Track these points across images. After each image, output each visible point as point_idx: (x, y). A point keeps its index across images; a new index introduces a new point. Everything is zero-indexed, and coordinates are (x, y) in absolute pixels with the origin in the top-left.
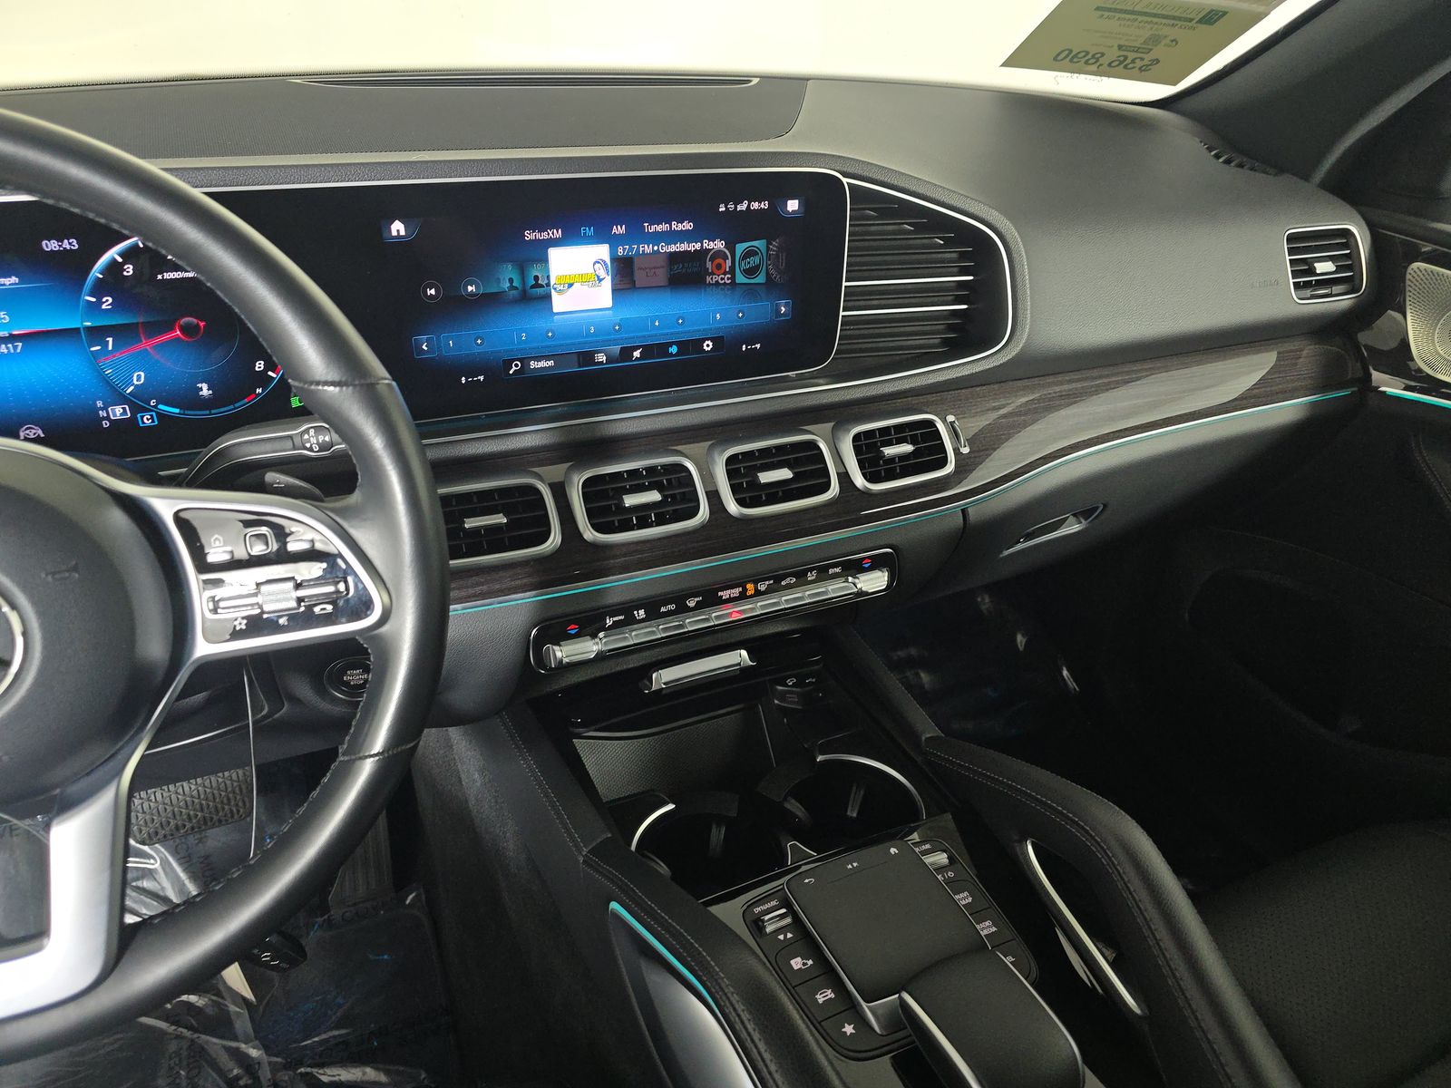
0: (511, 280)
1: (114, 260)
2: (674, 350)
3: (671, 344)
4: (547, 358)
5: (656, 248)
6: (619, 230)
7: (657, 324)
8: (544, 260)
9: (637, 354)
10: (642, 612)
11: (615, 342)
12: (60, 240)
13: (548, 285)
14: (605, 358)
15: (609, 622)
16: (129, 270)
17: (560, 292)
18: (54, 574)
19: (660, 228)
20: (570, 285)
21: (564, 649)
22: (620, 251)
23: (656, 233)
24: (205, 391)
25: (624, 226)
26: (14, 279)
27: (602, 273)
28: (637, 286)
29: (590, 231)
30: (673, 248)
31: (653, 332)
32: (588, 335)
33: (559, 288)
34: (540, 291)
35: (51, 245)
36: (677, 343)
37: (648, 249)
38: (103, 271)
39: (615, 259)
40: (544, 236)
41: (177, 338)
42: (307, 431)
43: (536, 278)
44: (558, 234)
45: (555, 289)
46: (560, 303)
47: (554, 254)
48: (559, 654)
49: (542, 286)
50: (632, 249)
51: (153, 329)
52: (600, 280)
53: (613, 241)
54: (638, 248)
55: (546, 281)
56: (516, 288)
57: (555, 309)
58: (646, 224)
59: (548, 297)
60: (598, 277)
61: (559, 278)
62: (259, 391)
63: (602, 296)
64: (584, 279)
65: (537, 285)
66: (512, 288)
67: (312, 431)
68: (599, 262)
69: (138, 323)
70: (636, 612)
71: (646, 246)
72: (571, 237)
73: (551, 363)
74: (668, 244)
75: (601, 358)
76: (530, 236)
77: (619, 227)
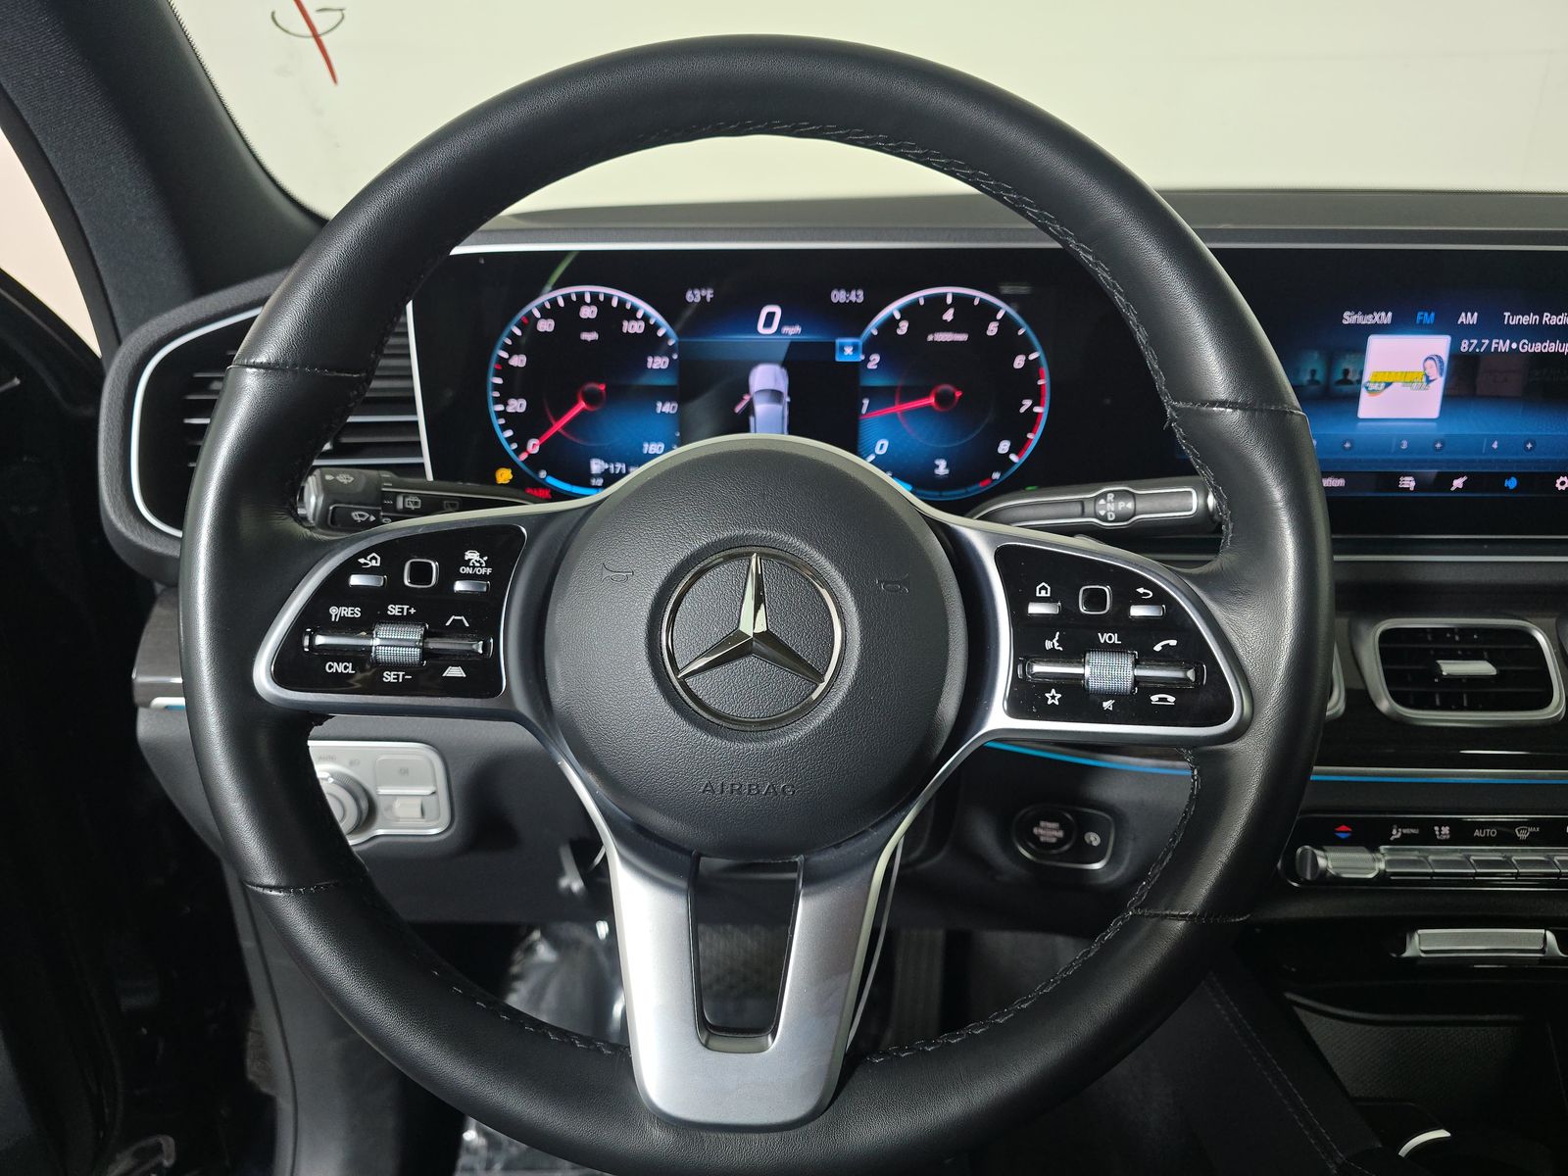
0: (1313, 372)
1: (892, 317)
2: (1512, 483)
3: (1509, 476)
4: (1337, 475)
5: (1514, 346)
6: (1469, 318)
7: (1495, 446)
8: (1361, 350)
9: (1458, 483)
10: (1446, 830)
11: (1433, 464)
12: (849, 291)
13: (1359, 381)
14: (1413, 484)
15: (1396, 834)
16: (903, 328)
17: (1373, 392)
18: (886, 583)
19: (1525, 320)
20: (1388, 385)
21: (1331, 855)
22: (1465, 346)
23: (1519, 326)
24: (942, 468)
25: (1476, 314)
26: (798, 329)
27: (1433, 372)
28: (1478, 392)
29: (1428, 318)
30: (1538, 348)
31: (1489, 457)
32: (1399, 450)
33: (1372, 387)
34: (1346, 388)
35: (839, 296)
36: (1516, 475)
37: (1503, 346)
38: (880, 328)
39: (1455, 355)
40: (1368, 320)
41: (929, 406)
42: (1104, 495)
43: (1346, 372)
44: (1385, 318)
45: (1367, 388)
46: (1369, 407)
47: (1375, 342)
48: (1322, 862)
49: (1350, 383)
50: (1480, 345)
51: (909, 393)
52: (1429, 381)
53: (1458, 333)
54: (1490, 345)
55: (1357, 377)
56: (1317, 382)
57: (1361, 415)
58: (1507, 314)
59: (1355, 398)
60: (1427, 377)
61: (1376, 374)
62: (996, 476)
63: (1426, 403)
64: (1408, 380)
65: (1346, 381)
66: (1313, 382)
67: (1110, 497)
68: (1431, 358)
69: (896, 387)
70: (1436, 828)
71: (1501, 341)
72: (1403, 324)
73: (1341, 482)
74: (1532, 341)
75: (1409, 483)
76: (1349, 318)
77: (1469, 314)
